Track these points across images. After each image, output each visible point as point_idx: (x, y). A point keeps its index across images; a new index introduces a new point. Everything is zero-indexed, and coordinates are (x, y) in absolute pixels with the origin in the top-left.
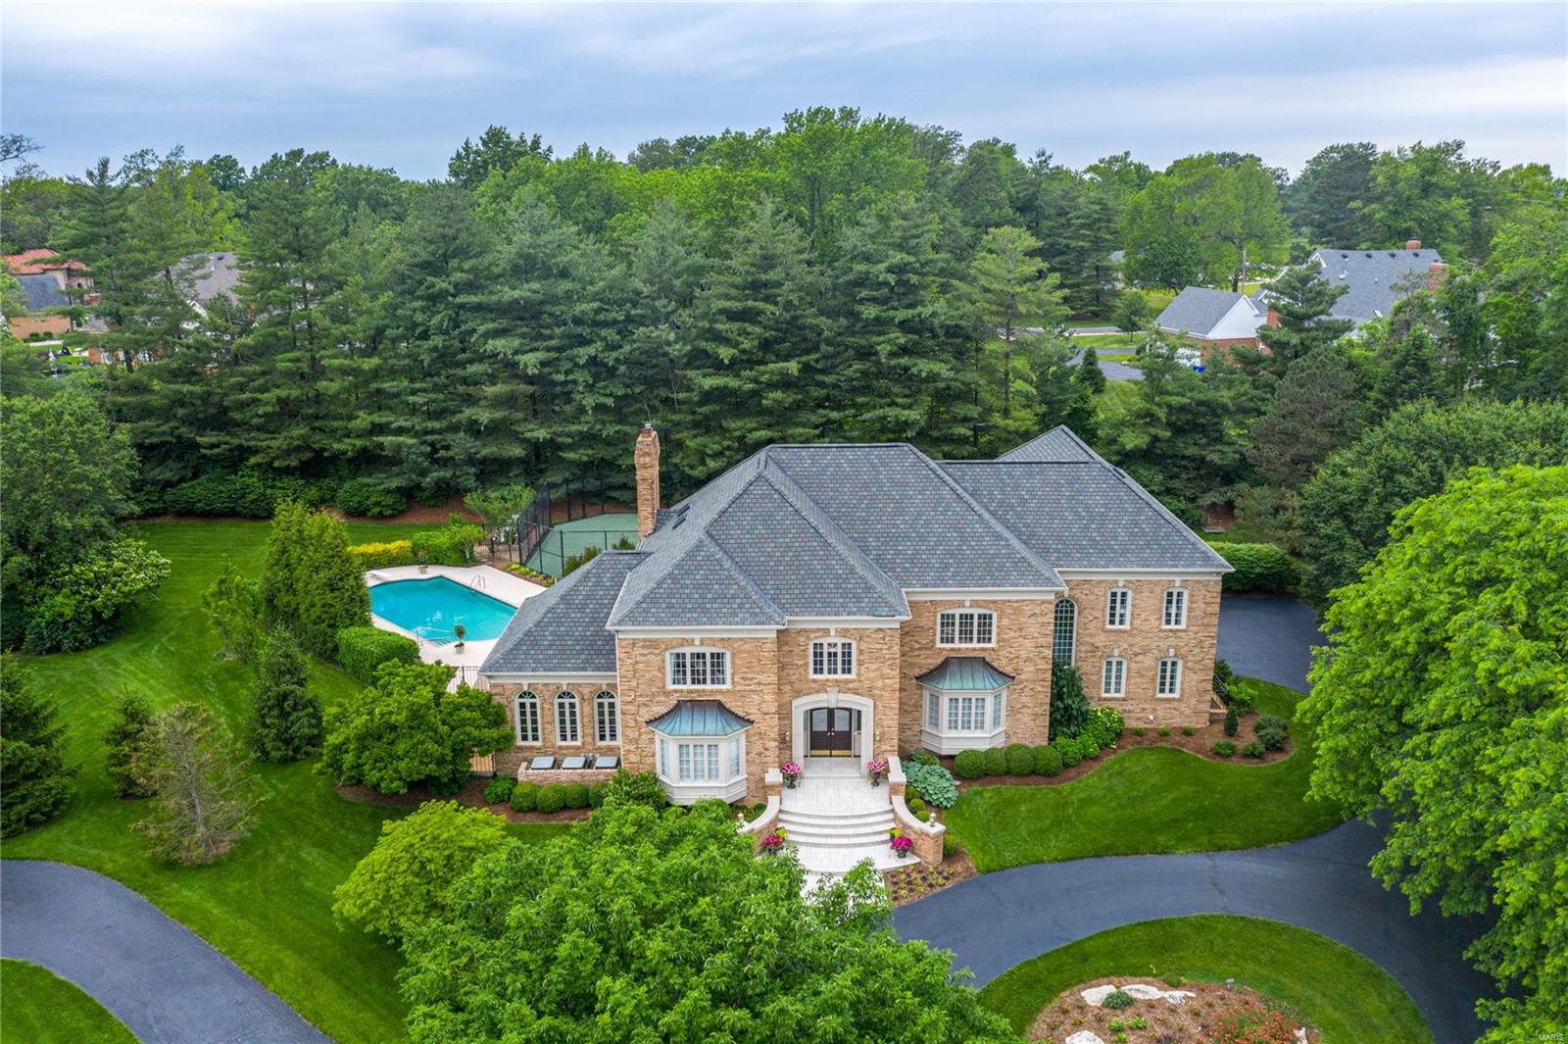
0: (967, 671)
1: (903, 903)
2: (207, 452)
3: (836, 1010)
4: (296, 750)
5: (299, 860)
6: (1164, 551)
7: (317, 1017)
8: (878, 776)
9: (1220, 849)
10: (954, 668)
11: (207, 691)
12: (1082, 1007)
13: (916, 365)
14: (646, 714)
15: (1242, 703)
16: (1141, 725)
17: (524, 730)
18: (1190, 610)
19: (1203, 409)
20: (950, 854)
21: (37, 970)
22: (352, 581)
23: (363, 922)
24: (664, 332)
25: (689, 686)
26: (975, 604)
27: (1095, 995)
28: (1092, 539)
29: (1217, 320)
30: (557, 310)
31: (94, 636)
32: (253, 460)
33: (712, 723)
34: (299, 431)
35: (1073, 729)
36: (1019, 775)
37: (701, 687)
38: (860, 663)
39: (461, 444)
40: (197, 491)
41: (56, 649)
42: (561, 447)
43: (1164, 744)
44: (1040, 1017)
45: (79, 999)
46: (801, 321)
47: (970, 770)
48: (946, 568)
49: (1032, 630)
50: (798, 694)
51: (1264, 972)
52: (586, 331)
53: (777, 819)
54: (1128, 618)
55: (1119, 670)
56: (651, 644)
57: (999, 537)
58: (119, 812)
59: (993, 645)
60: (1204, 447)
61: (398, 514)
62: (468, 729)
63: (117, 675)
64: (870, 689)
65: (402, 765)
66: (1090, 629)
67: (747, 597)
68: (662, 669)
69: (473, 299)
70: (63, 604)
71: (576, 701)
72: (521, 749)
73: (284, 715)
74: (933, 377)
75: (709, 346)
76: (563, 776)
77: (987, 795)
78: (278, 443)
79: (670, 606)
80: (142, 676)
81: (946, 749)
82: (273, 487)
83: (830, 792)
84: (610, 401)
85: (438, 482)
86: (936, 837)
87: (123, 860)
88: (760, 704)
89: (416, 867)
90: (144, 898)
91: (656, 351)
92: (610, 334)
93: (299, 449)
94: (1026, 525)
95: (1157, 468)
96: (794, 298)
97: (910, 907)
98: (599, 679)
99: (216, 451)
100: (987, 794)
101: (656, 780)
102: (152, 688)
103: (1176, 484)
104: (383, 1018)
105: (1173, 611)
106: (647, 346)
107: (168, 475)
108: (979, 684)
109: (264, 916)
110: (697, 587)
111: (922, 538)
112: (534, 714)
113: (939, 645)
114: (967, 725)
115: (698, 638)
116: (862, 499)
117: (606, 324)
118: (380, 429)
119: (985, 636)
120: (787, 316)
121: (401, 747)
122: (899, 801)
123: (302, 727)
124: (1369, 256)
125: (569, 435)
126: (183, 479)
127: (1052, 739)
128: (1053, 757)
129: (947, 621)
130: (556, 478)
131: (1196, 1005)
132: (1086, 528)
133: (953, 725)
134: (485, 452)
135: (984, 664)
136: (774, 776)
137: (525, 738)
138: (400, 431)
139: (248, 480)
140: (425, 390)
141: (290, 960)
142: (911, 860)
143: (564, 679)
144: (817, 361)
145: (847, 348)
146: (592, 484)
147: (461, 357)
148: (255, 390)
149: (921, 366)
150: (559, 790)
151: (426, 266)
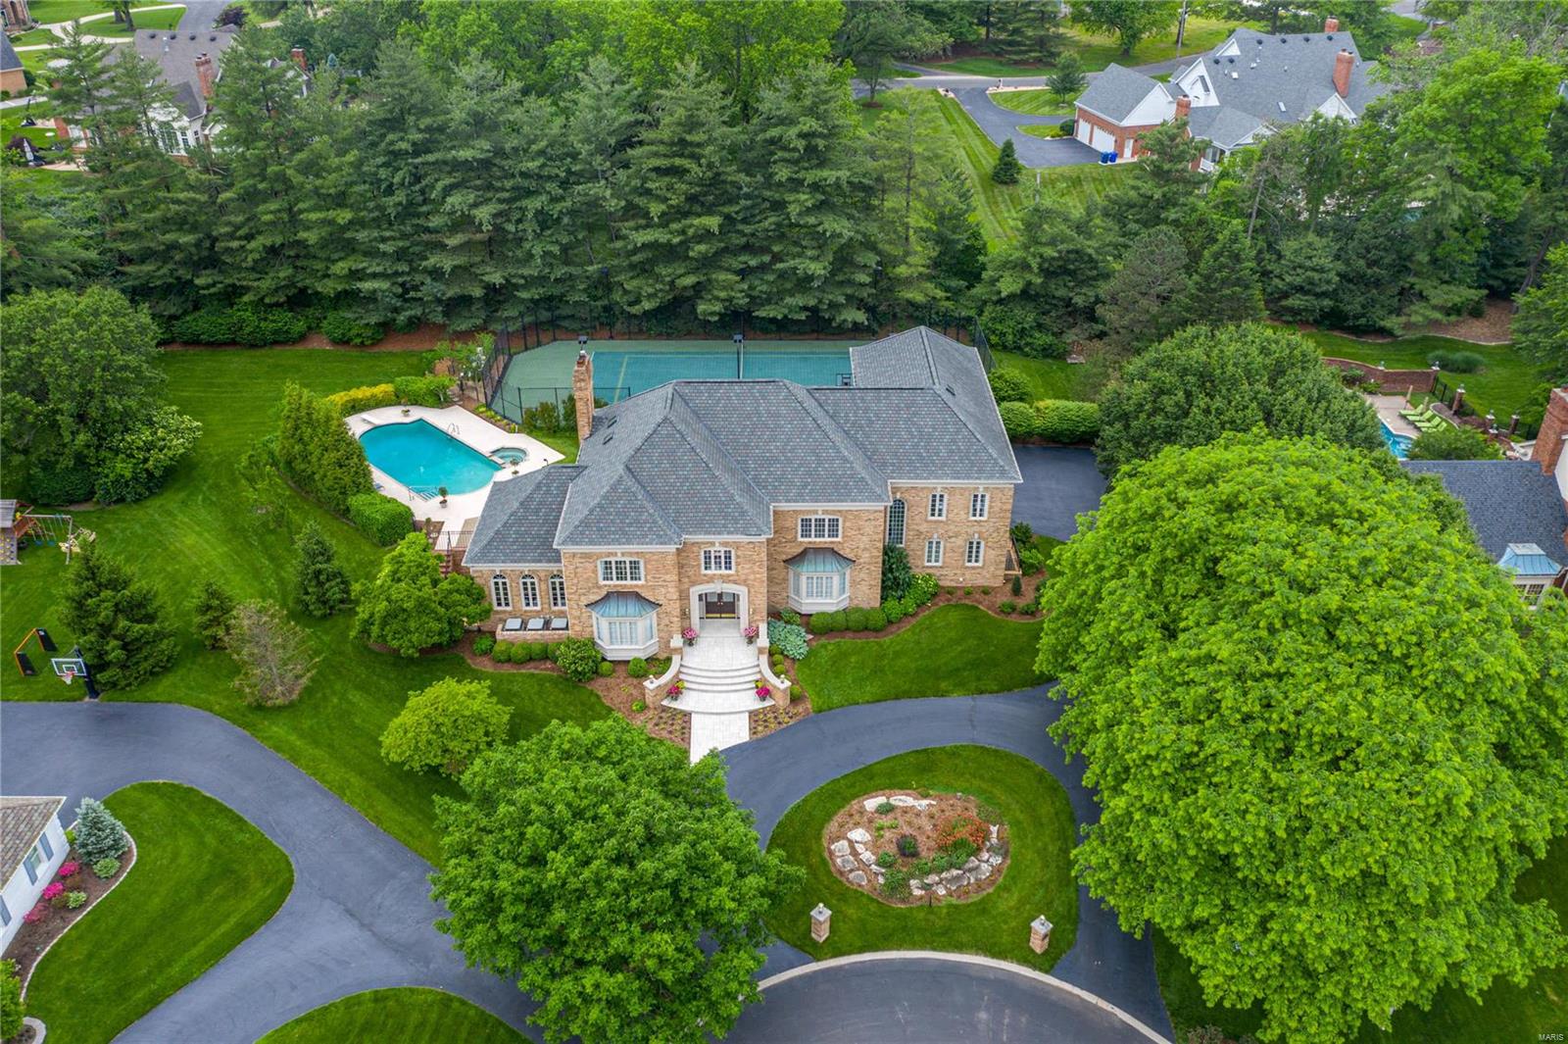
0: (820, 558)
1: (759, 736)
2: (206, 292)
3: (675, 866)
4: (331, 608)
5: (350, 702)
6: (973, 464)
7: (378, 820)
8: (751, 639)
9: (982, 693)
10: (810, 556)
11: (251, 545)
12: (862, 812)
13: (821, 223)
14: (584, 601)
15: (1032, 566)
16: (954, 584)
17: (499, 599)
18: (991, 507)
19: (1072, 256)
20: (795, 700)
21: (191, 790)
22: (356, 460)
23: (403, 763)
24: (598, 189)
25: (615, 582)
26: (825, 512)
27: (871, 804)
28: (920, 455)
29: (1132, 108)
30: (506, 164)
31: (149, 489)
32: (246, 299)
33: (632, 607)
34: (285, 272)
35: (900, 593)
36: (857, 631)
37: (623, 582)
38: (738, 564)
39: (430, 288)
40: (200, 323)
41: (121, 500)
42: (516, 287)
43: (967, 602)
44: (835, 818)
45: (223, 810)
46: (723, 177)
47: (821, 628)
48: (805, 486)
49: (869, 528)
50: (694, 583)
51: (984, 786)
52: (533, 185)
53: (679, 672)
54: (944, 512)
55: (938, 547)
56: (586, 556)
57: (845, 460)
58: (211, 661)
59: (839, 539)
60: (1071, 289)
61: (376, 343)
62: (459, 608)
63: (176, 527)
64: (745, 581)
65: (415, 638)
66: (917, 520)
67: (655, 522)
68: (595, 571)
69: (431, 158)
70: (123, 467)
71: (536, 580)
72: (497, 612)
73: (320, 584)
74: (836, 235)
75: (641, 201)
76: (529, 635)
77: (830, 648)
78: (266, 284)
79: (600, 529)
80: (197, 529)
81: (804, 610)
82: (265, 319)
83: (717, 649)
84: (556, 249)
85: (410, 318)
86: (785, 691)
87: (225, 703)
88: (666, 593)
89: (433, 728)
90: (247, 733)
91: (594, 203)
92: (552, 187)
93: (286, 287)
94: (871, 443)
95: (1032, 305)
96: (715, 159)
97: (764, 739)
98: (553, 567)
99: (212, 290)
100: (831, 646)
101: (594, 643)
102: (207, 541)
103: (1046, 320)
104: (419, 820)
105: (978, 507)
106: (586, 199)
107: (173, 310)
108: (828, 567)
109: (331, 746)
110: (618, 513)
111: (789, 461)
112: (505, 589)
113: (800, 539)
114: (820, 594)
115: (620, 552)
116: (745, 427)
117: (550, 178)
118: (356, 275)
119: (834, 532)
120: (709, 174)
121: (412, 625)
122: (764, 659)
123: (334, 592)
124: (1284, 41)
125: (523, 277)
126: (185, 313)
127: (884, 598)
128: (879, 619)
129: (806, 523)
130: (512, 312)
131: (934, 810)
132: (917, 445)
133: (810, 594)
134: (450, 293)
135: (833, 552)
136: (677, 641)
137: (499, 604)
138: (374, 276)
139: (243, 314)
140: (393, 239)
141: (355, 780)
142: (769, 703)
143: (526, 567)
144: (737, 213)
145: (764, 200)
146: (545, 315)
147: (424, 209)
148: (240, 238)
149: (826, 226)
150: (527, 646)
151: (383, 123)
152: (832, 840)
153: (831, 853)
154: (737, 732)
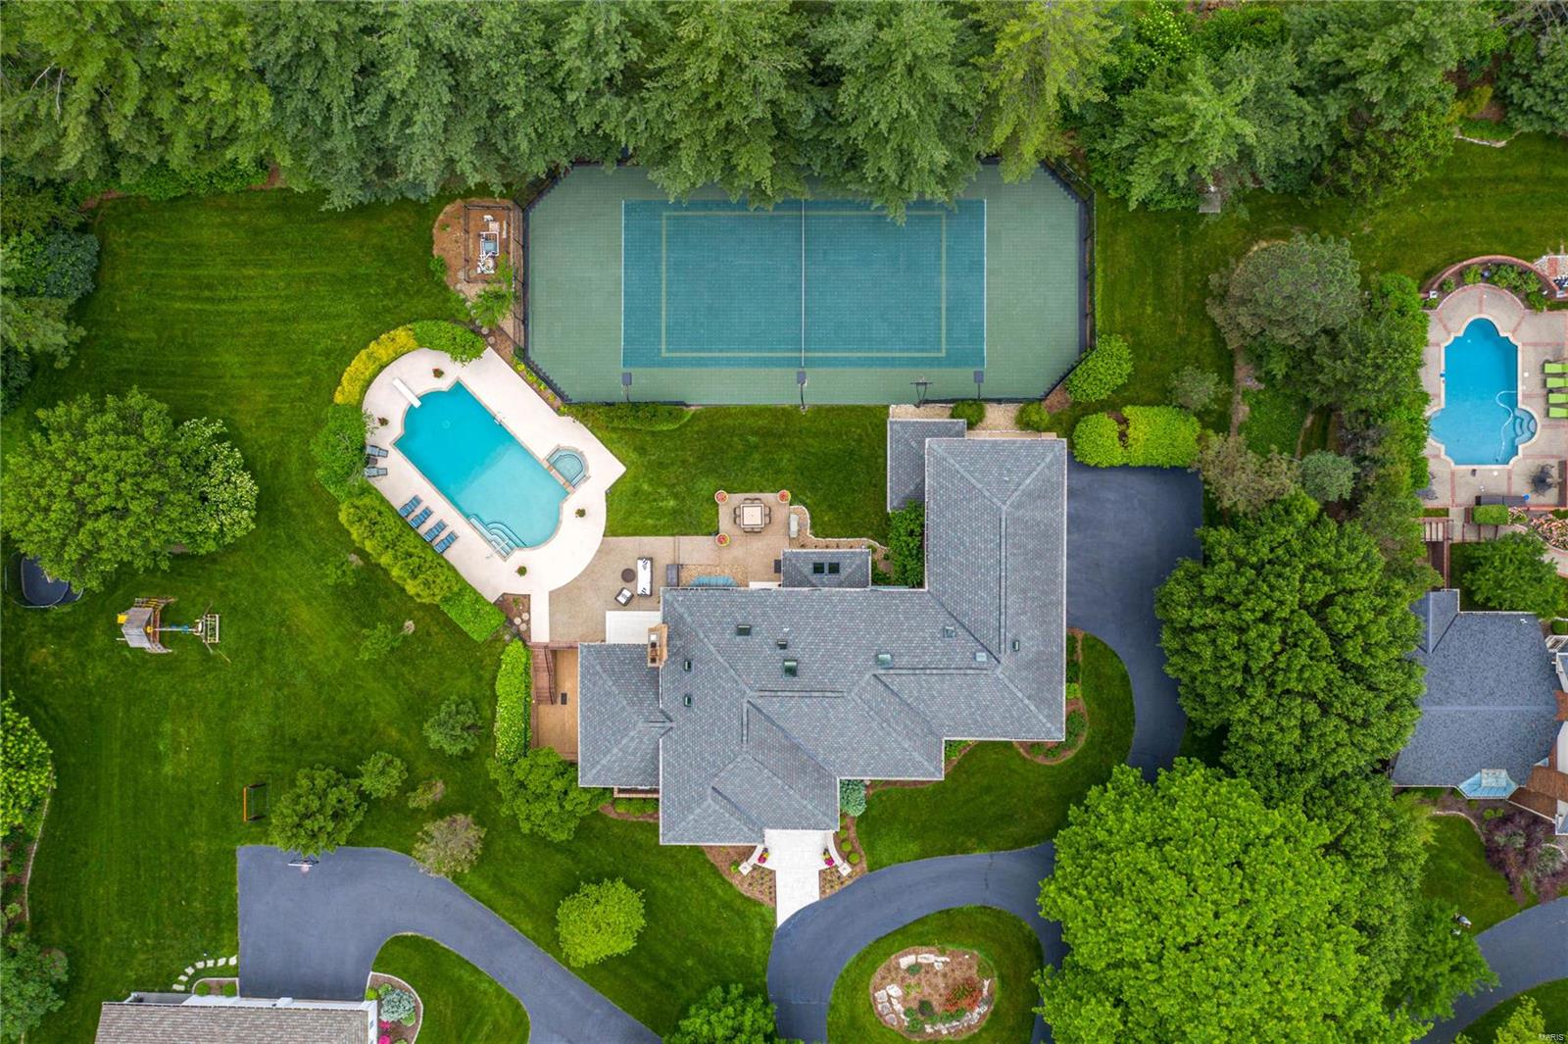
1: (826, 897)
6: (1022, 726)
9: (999, 850)
12: (898, 968)
44: (879, 970)
48: (868, 765)
51: (986, 942)
57: (905, 750)
90: (449, 881)
94: (931, 712)
97: (830, 898)
100: (884, 796)
111: (855, 749)
131: (947, 968)
152: (876, 989)
153: (875, 999)
154: (810, 895)
